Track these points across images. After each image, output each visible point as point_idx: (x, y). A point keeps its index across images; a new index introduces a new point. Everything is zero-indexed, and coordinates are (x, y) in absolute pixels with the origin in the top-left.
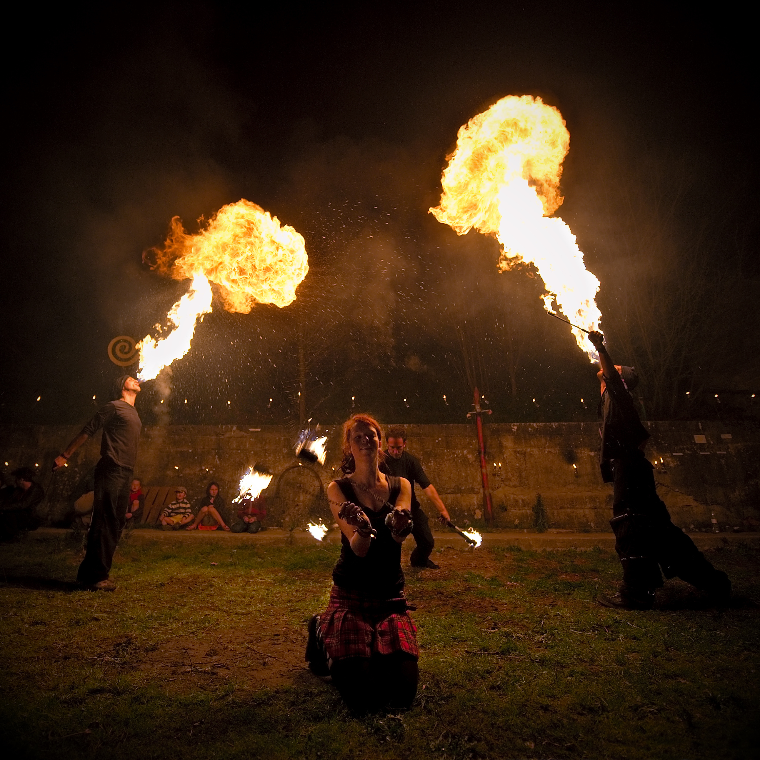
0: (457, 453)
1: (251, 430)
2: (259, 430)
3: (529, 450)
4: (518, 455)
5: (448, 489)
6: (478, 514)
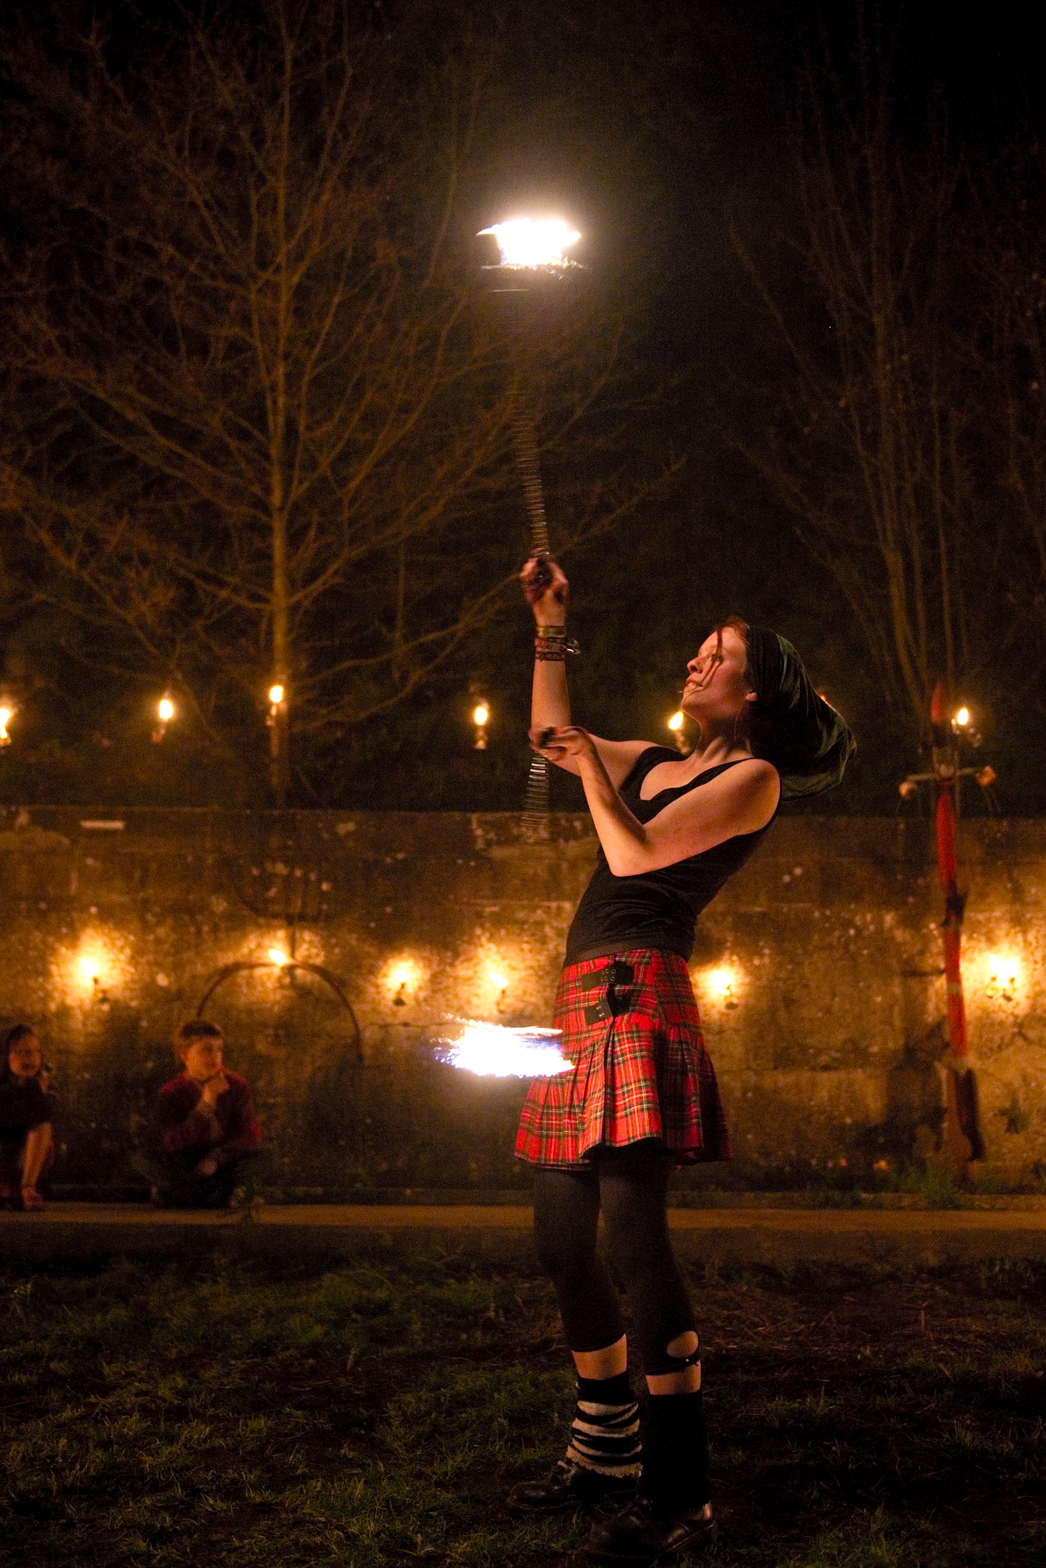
0: (858, 920)
1: (89, 824)
2: (118, 825)
5: (819, 1052)
6: (926, 1142)
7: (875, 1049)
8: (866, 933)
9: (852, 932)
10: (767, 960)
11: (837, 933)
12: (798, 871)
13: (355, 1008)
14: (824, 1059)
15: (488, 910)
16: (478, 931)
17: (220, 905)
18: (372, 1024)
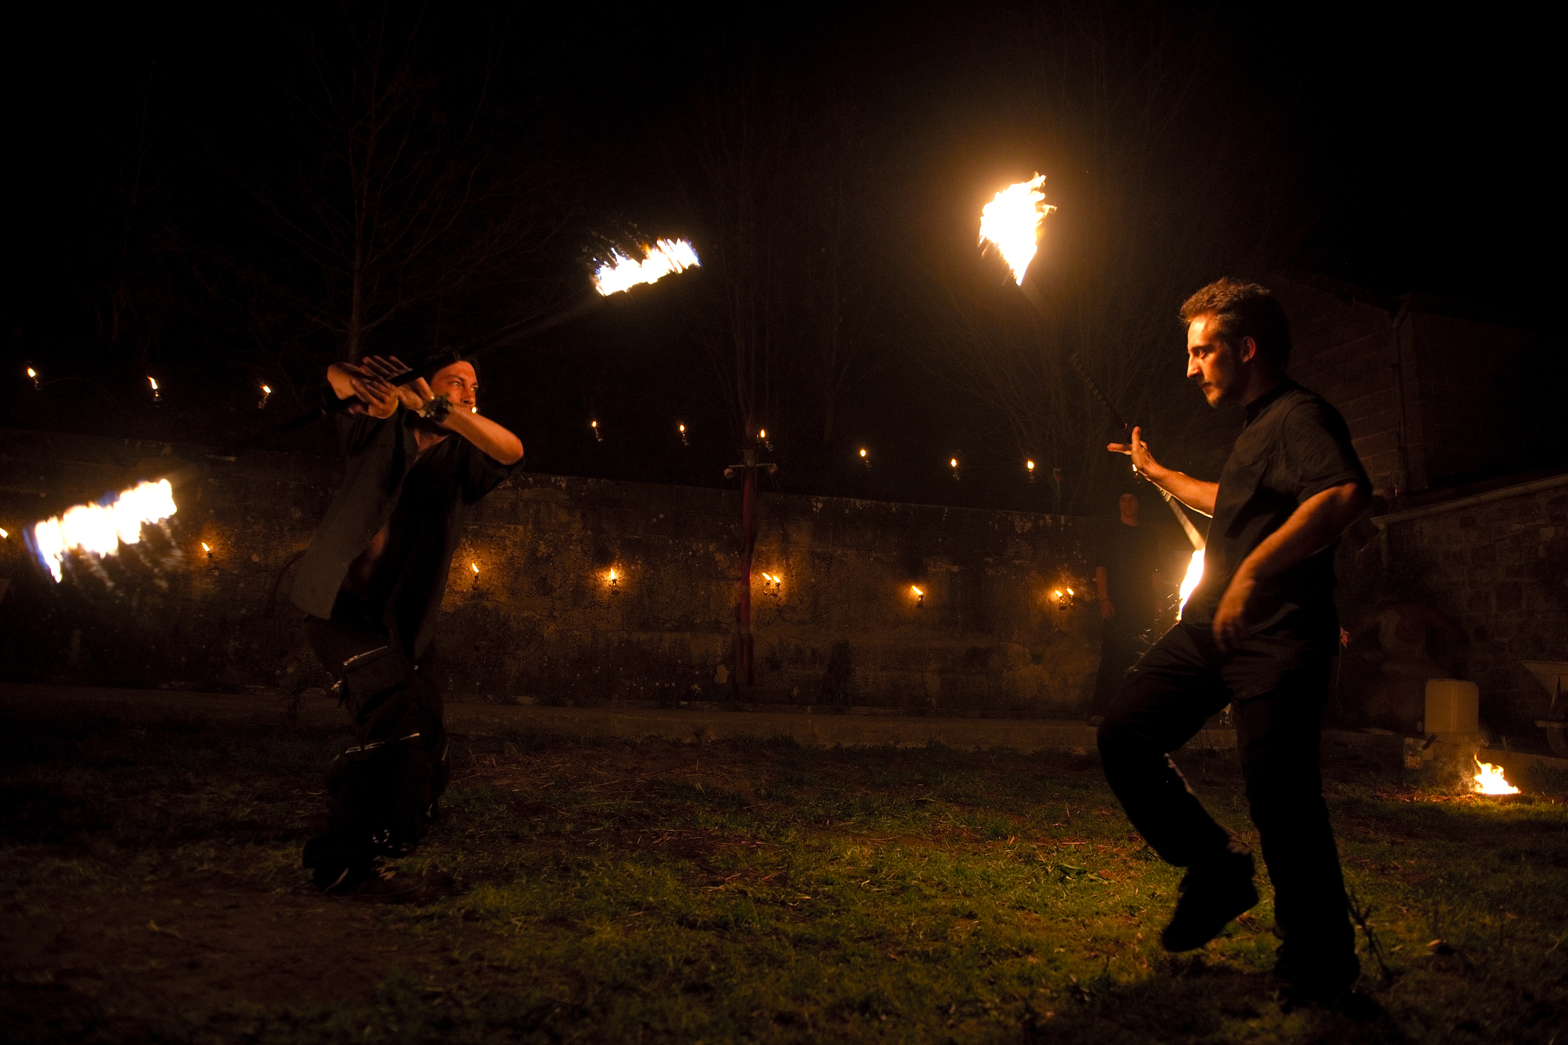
0: (694, 547)
3: (839, 552)
4: (817, 561)
5: (665, 622)
6: (723, 675)
7: (698, 622)
8: (699, 554)
9: (690, 553)
10: (639, 567)
11: (681, 554)
12: (662, 516)
14: (668, 625)
15: (471, 527)
16: (464, 540)
17: (297, 514)
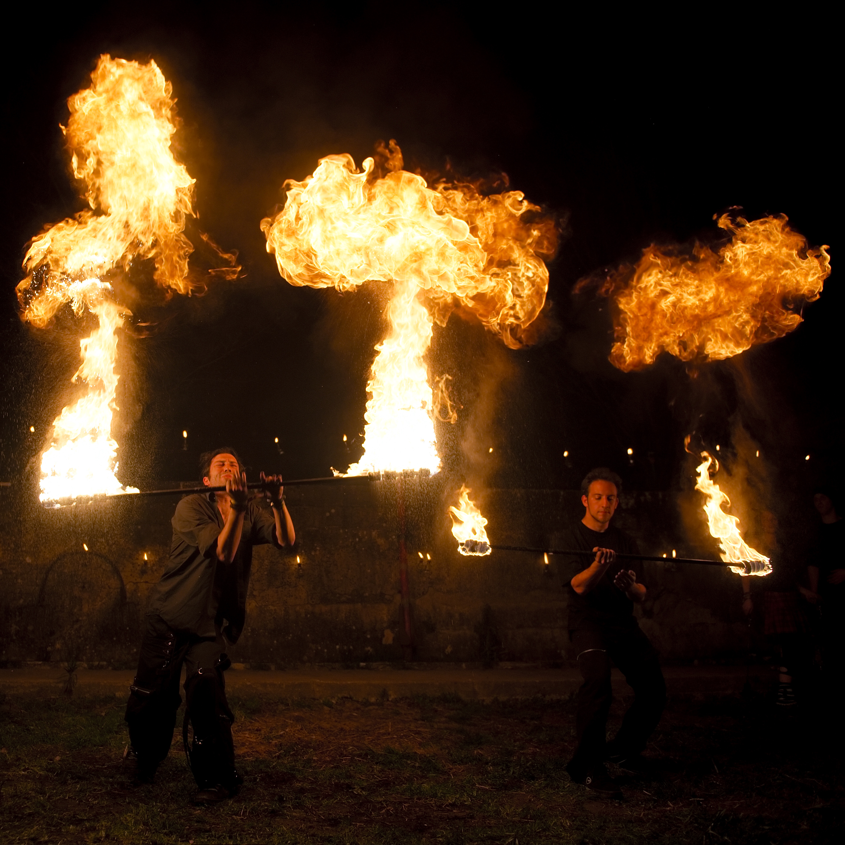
0: (360, 534)
2: (9, 484)
5: (341, 595)
6: (389, 637)
7: (367, 594)
8: (363, 540)
9: (357, 539)
10: (318, 553)
11: (350, 540)
12: (333, 511)
13: (122, 575)
14: (344, 598)
18: (130, 582)
